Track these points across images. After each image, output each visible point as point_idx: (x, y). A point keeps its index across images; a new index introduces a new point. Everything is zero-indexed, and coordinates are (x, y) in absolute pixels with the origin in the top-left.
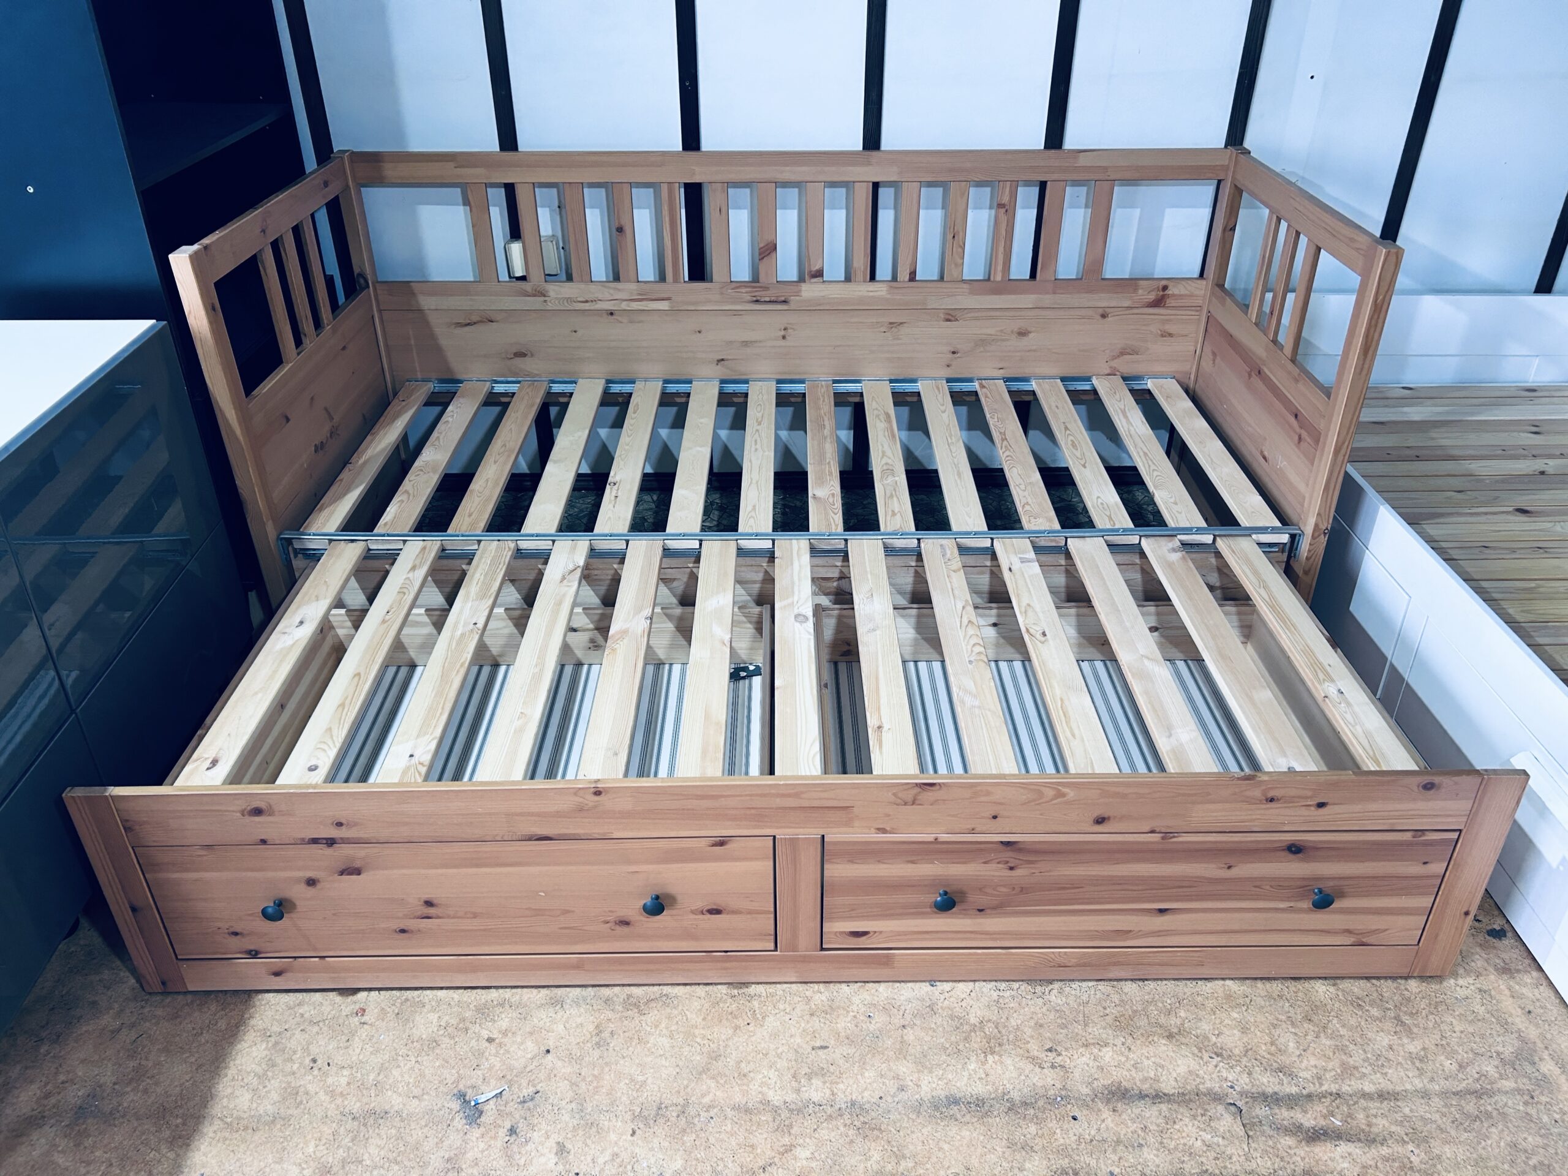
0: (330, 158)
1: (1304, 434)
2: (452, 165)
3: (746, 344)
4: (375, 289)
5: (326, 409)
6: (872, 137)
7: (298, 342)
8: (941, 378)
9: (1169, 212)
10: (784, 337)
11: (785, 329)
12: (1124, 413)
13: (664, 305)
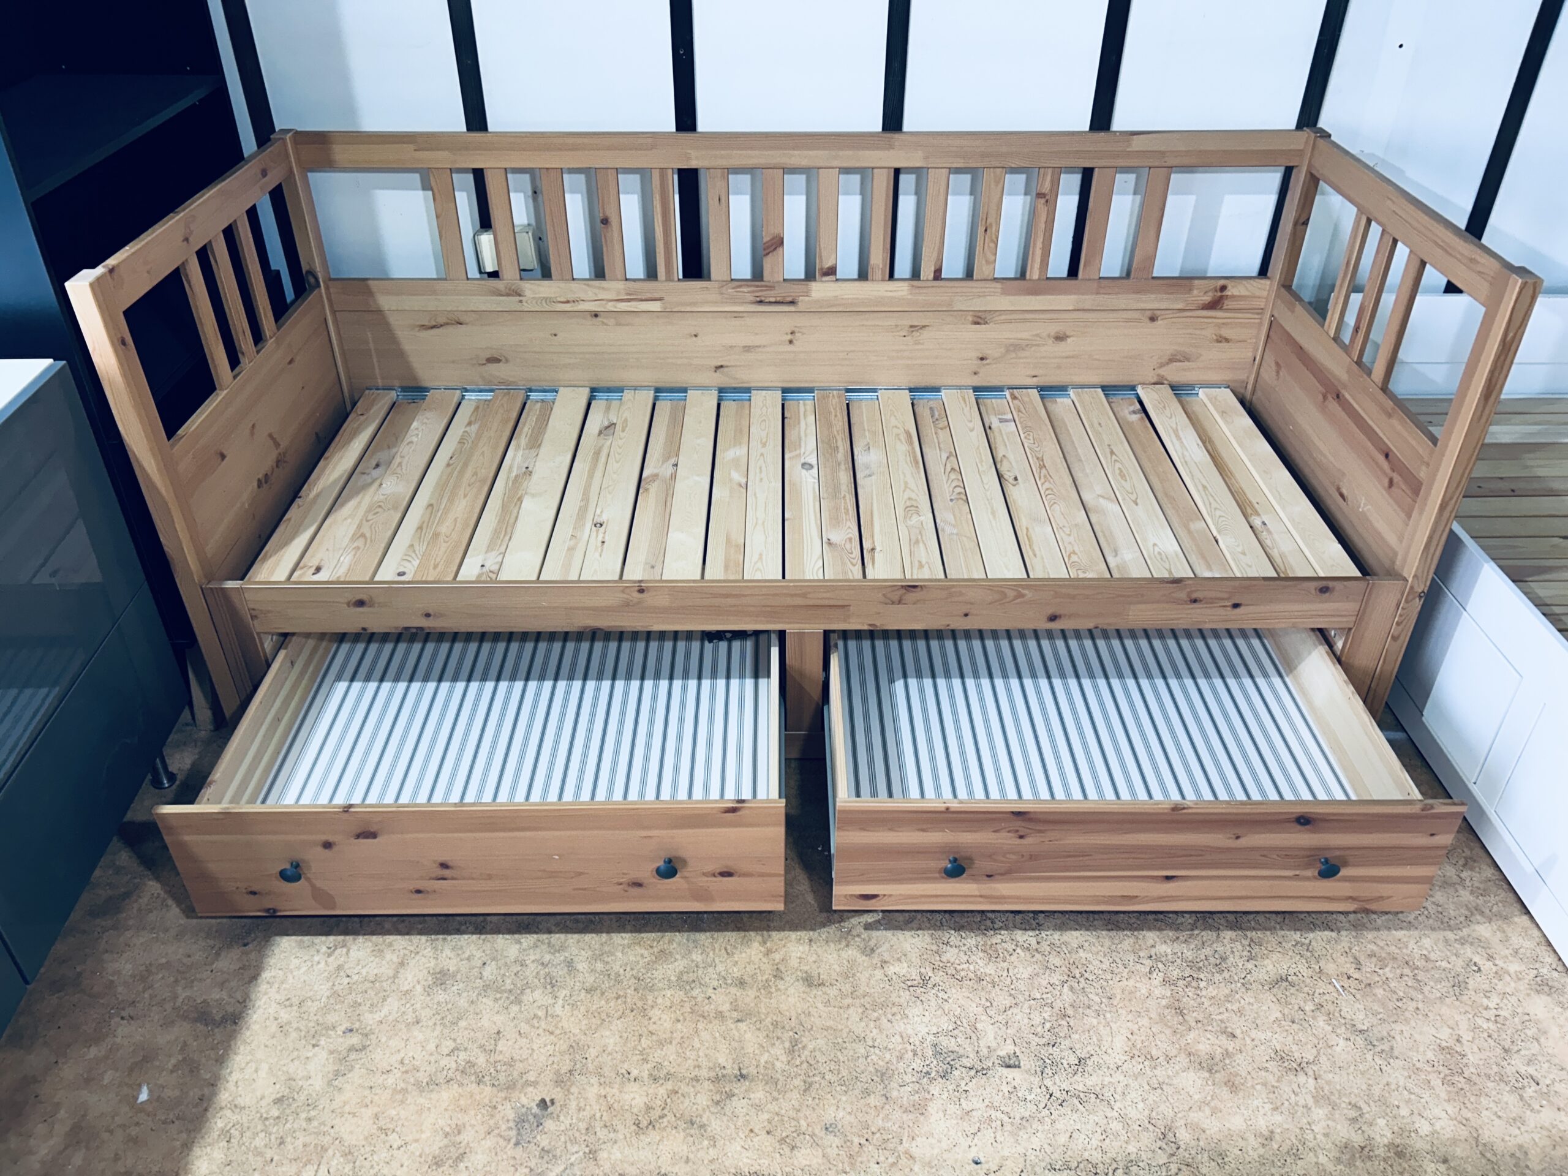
0: (269, 140)
1: (1397, 478)
2: (412, 147)
3: (747, 349)
4: (327, 288)
5: (271, 436)
6: (893, 117)
7: (234, 361)
8: (966, 387)
9: (1228, 199)
10: (791, 342)
11: (792, 333)
12: (1176, 432)
13: (655, 306)
